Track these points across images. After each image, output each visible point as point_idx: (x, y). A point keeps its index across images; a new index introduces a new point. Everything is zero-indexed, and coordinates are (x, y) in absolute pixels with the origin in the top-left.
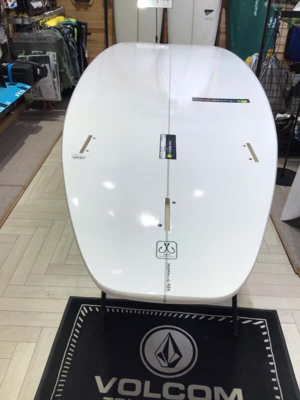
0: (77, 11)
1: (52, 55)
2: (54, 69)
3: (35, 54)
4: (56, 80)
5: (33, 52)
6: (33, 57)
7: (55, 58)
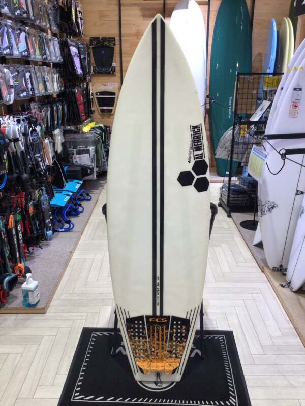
0: (103, 118)
1: (92, 148)
2: (93, 157)
3: (80, 148)
4: (93, 164)
5: (79, 147)
6: (79, 150)
7: (94, 151)
